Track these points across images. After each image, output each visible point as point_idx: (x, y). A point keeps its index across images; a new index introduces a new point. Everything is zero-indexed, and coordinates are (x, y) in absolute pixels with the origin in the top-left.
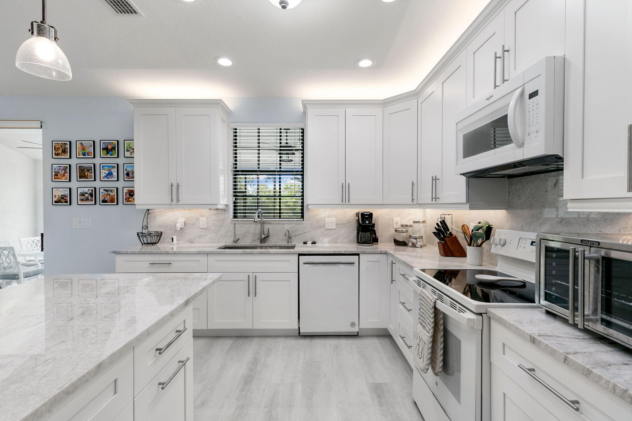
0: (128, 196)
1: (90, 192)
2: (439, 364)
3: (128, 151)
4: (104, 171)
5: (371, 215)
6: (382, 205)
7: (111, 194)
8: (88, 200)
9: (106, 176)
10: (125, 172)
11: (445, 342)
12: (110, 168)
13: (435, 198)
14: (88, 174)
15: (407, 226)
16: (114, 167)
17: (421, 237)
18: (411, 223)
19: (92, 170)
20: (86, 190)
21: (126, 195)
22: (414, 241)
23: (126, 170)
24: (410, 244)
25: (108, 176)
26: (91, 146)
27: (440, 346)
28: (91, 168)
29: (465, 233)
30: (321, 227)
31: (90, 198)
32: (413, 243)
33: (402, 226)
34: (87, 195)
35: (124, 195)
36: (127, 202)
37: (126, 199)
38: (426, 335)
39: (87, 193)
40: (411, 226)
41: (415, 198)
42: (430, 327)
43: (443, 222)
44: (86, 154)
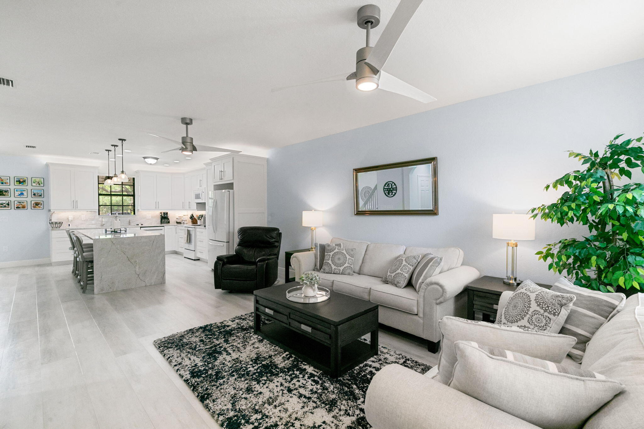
0: (35, 205)
1: (7, 203)
2: (189, 241)
3: (34, 183)
4: (17, 193)
5: (167, 213)
6: (172, 210)
7: (23, 204)
8: (6, 207)
9: (18, 195)
10: (33, 193)
11: (190, 236)
12: (22, 191)
13: (190, 208)
14: (5, 194)
15: (181, 217)
16: (25, 191)
17: (186, 220)
18: (183, 216)
19: (8, 192)
20: (4, 202)
21: (33, 205)
22: (184, 222)
23: (33, 192)
24: (182, 223)
25: (21, 195)
26: (8, 179)
27: (189, 237)
28: (8, 190)
29: (197, 217)
30: (145, 218)
31: (7, 206)
32: (183, 223)
33: (179, 217)
34: (5, 205)
35: (32, 204)
36: (34, 208)
37: (33, 207)
38: (186, 236)
39: (5, 204)
40: (182, 217)
41: (184, 207)
42: (187, 234)
43: (192, 215)
44: (4, 183)
